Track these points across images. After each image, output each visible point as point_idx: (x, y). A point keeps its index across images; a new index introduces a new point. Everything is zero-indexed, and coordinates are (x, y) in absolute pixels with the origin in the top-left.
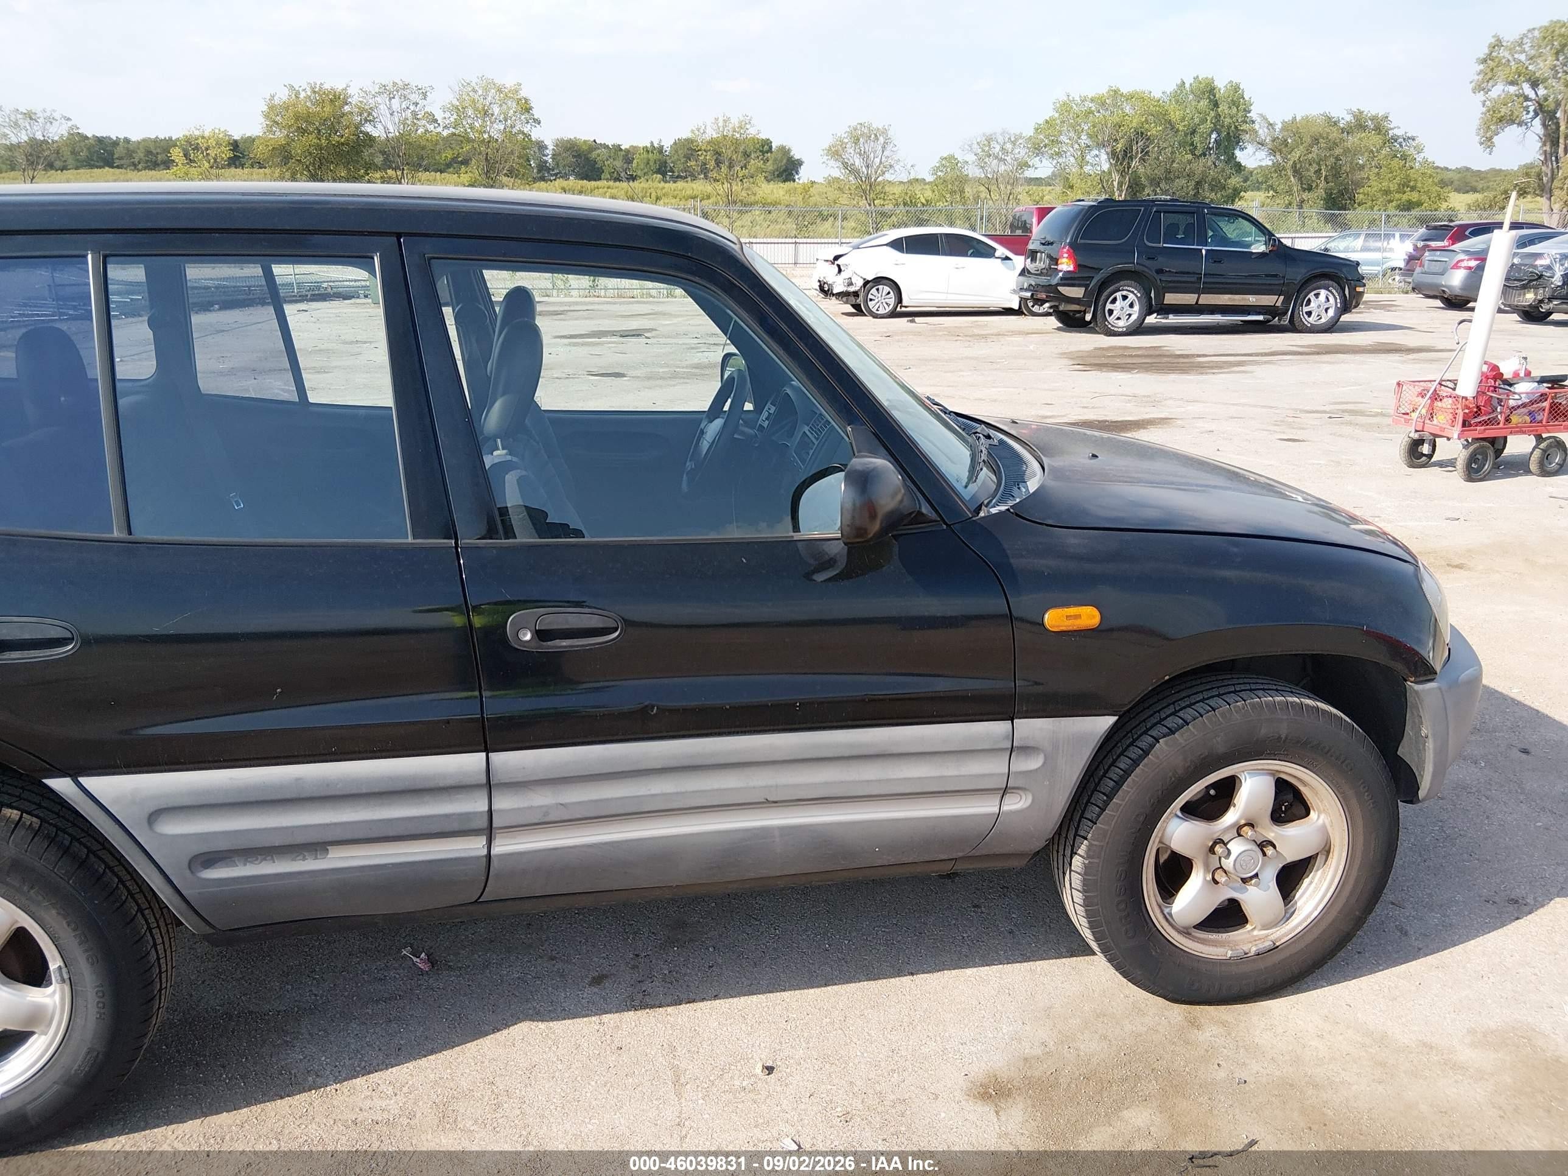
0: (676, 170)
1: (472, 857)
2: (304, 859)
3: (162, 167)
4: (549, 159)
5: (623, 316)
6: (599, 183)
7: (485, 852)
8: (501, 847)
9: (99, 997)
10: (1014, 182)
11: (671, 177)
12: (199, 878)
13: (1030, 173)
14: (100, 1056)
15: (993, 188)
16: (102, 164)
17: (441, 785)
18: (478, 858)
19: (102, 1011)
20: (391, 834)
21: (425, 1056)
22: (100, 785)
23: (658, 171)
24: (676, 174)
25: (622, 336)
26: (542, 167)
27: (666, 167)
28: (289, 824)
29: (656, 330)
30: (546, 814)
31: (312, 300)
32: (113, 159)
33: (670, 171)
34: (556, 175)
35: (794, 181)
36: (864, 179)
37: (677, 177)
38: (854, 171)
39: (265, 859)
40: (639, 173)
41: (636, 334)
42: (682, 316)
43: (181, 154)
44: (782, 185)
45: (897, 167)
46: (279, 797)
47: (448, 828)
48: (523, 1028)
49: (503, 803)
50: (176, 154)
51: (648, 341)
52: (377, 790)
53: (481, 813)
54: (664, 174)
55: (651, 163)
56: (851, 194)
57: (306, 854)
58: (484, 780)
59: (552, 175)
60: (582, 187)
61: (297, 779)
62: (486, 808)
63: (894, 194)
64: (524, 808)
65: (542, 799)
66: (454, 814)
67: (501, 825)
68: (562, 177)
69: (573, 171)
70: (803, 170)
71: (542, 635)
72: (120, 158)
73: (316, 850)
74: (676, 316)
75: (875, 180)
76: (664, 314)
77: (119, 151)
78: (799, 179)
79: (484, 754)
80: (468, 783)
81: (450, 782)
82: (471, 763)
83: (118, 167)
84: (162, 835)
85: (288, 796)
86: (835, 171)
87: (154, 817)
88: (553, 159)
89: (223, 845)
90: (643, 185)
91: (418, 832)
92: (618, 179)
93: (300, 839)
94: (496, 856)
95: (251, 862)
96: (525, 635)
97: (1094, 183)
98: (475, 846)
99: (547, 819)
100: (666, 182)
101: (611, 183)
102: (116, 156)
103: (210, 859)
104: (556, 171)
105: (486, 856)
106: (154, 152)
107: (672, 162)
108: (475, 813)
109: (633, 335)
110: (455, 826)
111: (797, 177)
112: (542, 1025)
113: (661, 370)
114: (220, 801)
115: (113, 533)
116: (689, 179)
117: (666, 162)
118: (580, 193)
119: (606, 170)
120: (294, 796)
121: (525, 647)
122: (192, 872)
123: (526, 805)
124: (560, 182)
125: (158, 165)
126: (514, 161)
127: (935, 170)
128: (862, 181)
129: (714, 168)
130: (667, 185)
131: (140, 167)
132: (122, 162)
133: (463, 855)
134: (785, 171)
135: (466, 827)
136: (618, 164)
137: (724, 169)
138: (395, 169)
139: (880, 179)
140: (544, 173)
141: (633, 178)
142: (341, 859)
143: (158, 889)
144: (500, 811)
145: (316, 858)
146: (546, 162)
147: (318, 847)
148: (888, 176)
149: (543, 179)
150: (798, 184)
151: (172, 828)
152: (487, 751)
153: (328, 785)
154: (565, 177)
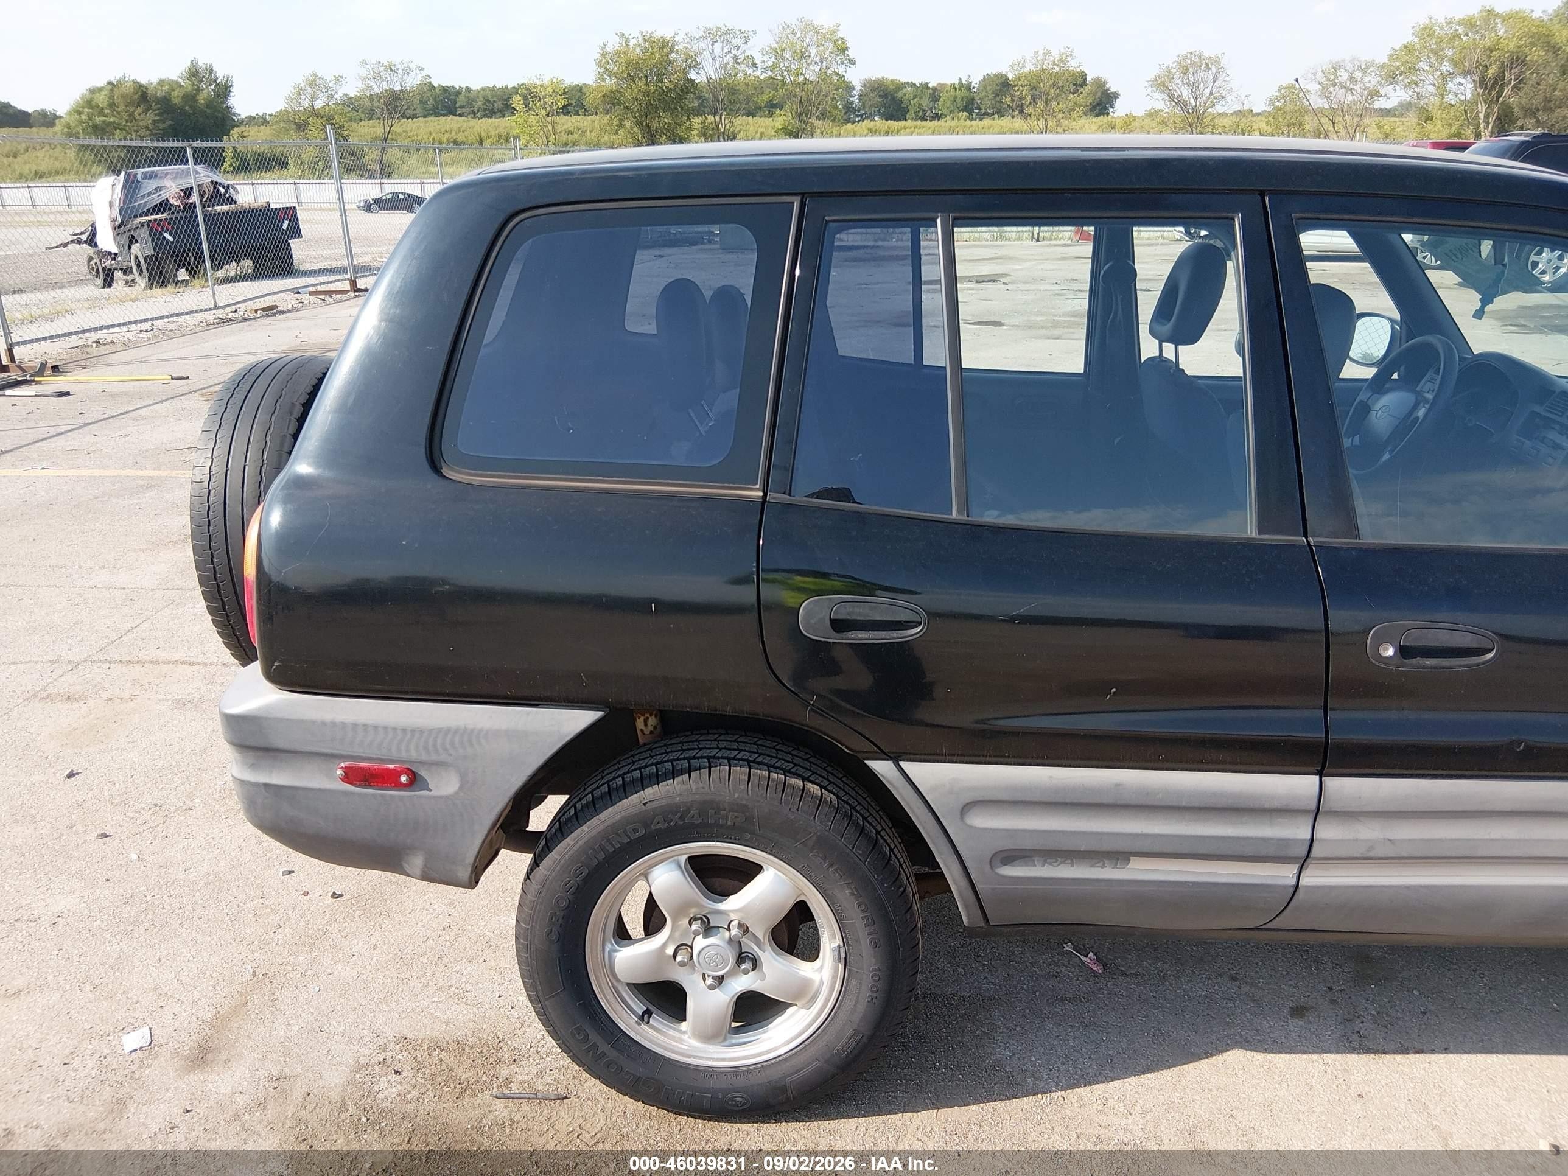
0: (983, 107)
1: (1280, 886)
2: (1103, 866)
3: (498, 114)
4: (855, 100)
5: (970, 261)
6: (902, 123)
7: (1294, 882)
8: (1309, 879)
9: (874, 981)
10: (1364, 112)
11: (977, 114)
12: (996, 873)
13: (1380, 104)
14: (864, 1038)
15: (1338, 119)
16: (445, 112)
17: (1267, 806)
18: (1285, 887)
19: (875, 995)
20: (1201, 852)
21: (1144, 1073)
22: (922, 772)
23: (965, 109)
24: (983, 111)
25: (977, 282)
26: (849, 108)
27: (973, 104)
28: (1099, 830)
29: (1010, 275)
30: (1371, 848)
31: (664, 246)
32: (456, 108)
33: (976, 109)
34: (861, 116)
35: (1108, 114)
36: (1191, 111)
37: (985, 114)
38: (1180, 102)
39: (1064, 862)
40: (945, 111)
41: (992, 279)
42: (1030, 260)
43: (521, 102)
44: (1094, 120)
45: (1228, 99)
46: (1097, 800)
47: (1263, 852)
48: (1236, 1057)
49: (1327, 831)
50: (517, 102)
51: (1006, 287)
52: (1196, 805)
53: (1305, 840)
54: (970, 112)
55: (958, 101)
56: (1175, 127)
57: (1106, 861)
58: (1314, 806)
59: (857, 116)
60: (889, 128)
61: (1117, 785)
62: (1309, 837)
63: (1224, 127)
64: (1349, 840)
65: (1368, 832)
66: (1272, 839)
67: (1318, 856)
68: (867, 118)
69: (879, 111)
70: (1118, 103)
71: (1404, 652)
72: (461, 107)
73: (1118, 859)
74: (1027, 260)
75: (1203, 113)
76: (1011, 258)
77: (461, 100)
78: (1113, 112)
79: (1317, 777)
80: (1297, 807)
81: (1276, 804)
82: (1302, 786)
83: (460, 115)
84: (971, 827)
85: (1105, 801)
86: (1160, 103)
87: (968, 807)
88: (860, 100)
89: (1028, 844)
90: (948, 123)
91: (1230, 853)
92: (923, 119)
93: (1106, 847)
94: (1303, 886)
95: (1050, 864)
96: (1387, 649)
97: (1458, 114)
98: (1283, 875)
99: (1372, 854)
100: (972, 120)
101: (919, 122)
102: (457, 105)
103: (1010, 857)
104: (862, 112)
105: (1293, 886)
106: (492, 100)
107: (980, 99)
108: (1295, 840)
109: (989, 281)
110: (1271, 851)
111: (1111, 110)
112: (1259, 1057)
113: (1039, 319)
114: (1035, 800)
115: (951, 514)
116: (996, 116)
117: (973, 99)
118: (887, 133)
119: (912, 109)
120: (1111, 801)
121: (1385, 664)
122: (992, 868)
123: (1351, 837)
124: (867, 123)
125: (495, 113)
126: (826, 105)
127: (1271, 102)
128: (1189, 113)
129: (1030, 103)
130: (974, 123)
131: (479, 115)
132: (464, 110)
133: (1269, 882)
134: (1098, 105)
135: (1282, 853)
136: (925, 103)
137: (1040, 104)
138: (715, 114)
139: (1210, 110)
140: (851, 114)
141: (938, 117)
142: (1141, 870)
143: (954, 880)
144: (1321, 840)
145: (1115, 867)
146: (853, 103)
147: (1120, 856)
148: (1219, 108)
149: (848, 121)
150: (1113, 117)
151: (981, 821)
152: (1321, 774)
153: (1147, 794)
154: (871, 117)
